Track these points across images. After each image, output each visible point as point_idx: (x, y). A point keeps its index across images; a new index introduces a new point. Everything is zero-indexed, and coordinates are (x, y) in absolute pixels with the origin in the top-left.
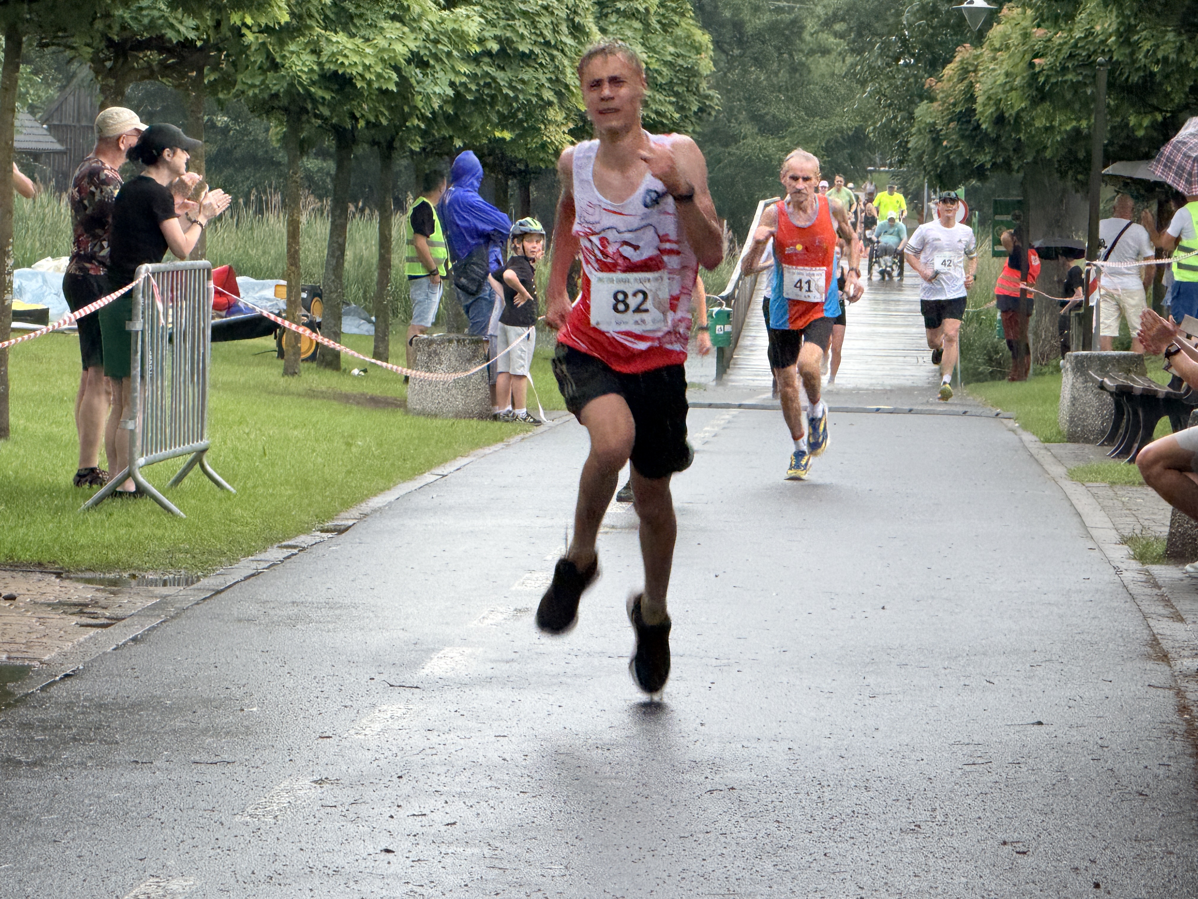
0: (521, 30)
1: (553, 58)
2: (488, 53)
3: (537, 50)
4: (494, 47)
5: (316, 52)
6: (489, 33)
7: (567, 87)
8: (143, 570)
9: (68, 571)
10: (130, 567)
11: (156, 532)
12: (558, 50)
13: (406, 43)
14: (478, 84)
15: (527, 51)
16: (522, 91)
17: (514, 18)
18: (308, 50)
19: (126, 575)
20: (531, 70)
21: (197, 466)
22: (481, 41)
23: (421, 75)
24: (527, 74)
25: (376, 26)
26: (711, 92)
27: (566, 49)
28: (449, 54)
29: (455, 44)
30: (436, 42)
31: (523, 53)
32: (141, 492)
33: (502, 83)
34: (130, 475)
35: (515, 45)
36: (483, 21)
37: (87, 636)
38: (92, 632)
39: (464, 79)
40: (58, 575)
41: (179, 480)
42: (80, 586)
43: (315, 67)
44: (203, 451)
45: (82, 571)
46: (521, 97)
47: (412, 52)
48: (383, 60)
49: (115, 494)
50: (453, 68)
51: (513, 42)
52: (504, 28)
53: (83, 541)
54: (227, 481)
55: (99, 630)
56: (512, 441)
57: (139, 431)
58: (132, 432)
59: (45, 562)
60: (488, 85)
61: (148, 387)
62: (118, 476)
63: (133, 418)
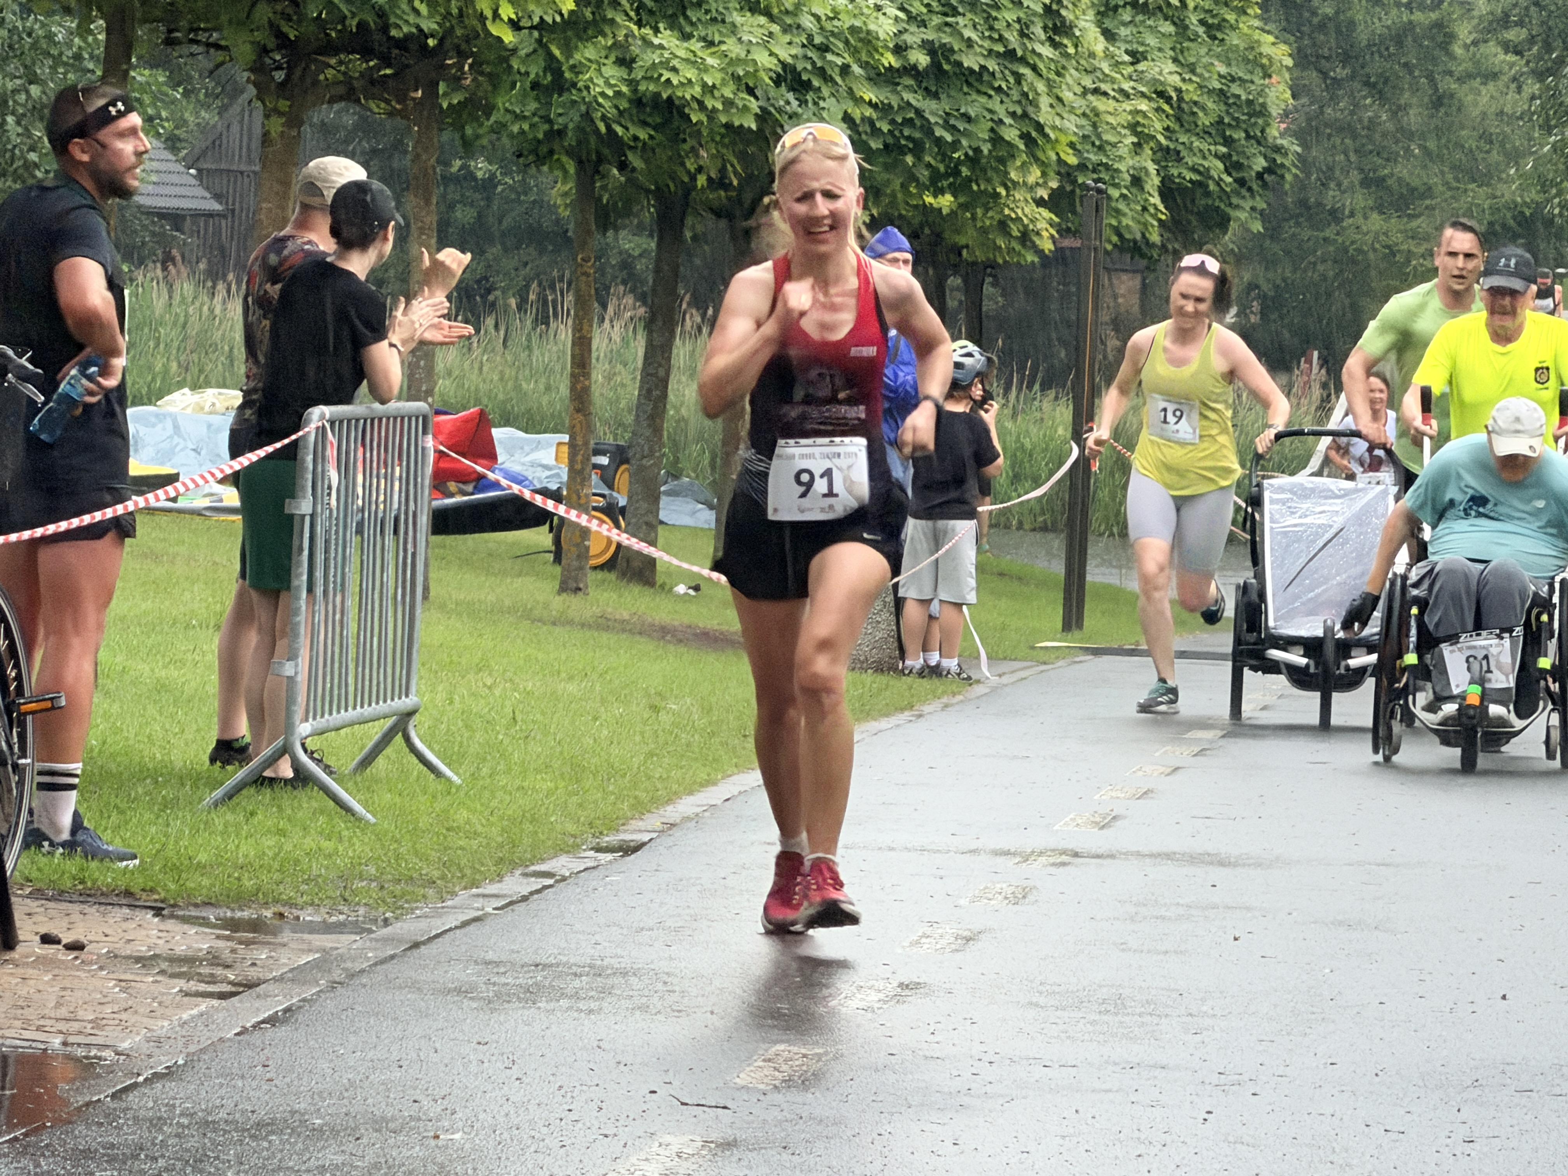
0: (968, 33)
1: (1019, 78)
2: (911, 70)
3: (992, 65)
4: (922, 59)
5: (626, 62)
6: (914, 36)
7: (1040, 127)
8: (295, 905)
9: (174, 906)
10: (276, 901)
11: (326, 845)
12: (1028, 64)
13: (776, 50)
14: (893, 122)
15: (976, 68)
16: (966, 133)
17: (955, 13)
18: (612, 58)
19: (268, 914)
20: (983, 100)
21: (399, 738)
22: (899, 50)
23: (795, 103)
24: (975, 105)
25: (723, 21)
26: (1284, 142)
27: (1041, 66)
28: (845, 70)
29: (855, 52)
30: (824, 49)
31: (971, 71)
32: (302, 778)
33: (932, 120)
34: (285, 750)
35: (956, 57)
36: (902, 15)
37: (195, 1012)
38: (204, 1005)
39: (869, 112)
40: (158, 912)
41: (367, 761)
42: (192, 930)
43: (624, 89)
44: (410, 714)
45: (196, 905)
46: (965, 142)
47: (784, 65)
48: (737, 78)
49: (260, 781)
50: (851, 91)
51: (952, 50)
52: (939, 28)
53: (203, 857)
54: (448, 765)
55: (215, 1002)
56: (927, 709)
57: (302, 679)
58: (291, 680)
59: (135, 890)
60: (909, 122)
61: (320, 606)
62: (267, 752)
63: (293, 656)
